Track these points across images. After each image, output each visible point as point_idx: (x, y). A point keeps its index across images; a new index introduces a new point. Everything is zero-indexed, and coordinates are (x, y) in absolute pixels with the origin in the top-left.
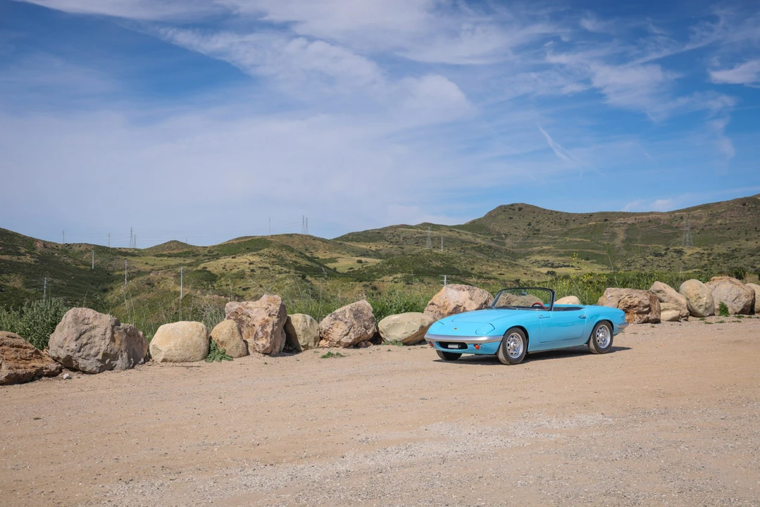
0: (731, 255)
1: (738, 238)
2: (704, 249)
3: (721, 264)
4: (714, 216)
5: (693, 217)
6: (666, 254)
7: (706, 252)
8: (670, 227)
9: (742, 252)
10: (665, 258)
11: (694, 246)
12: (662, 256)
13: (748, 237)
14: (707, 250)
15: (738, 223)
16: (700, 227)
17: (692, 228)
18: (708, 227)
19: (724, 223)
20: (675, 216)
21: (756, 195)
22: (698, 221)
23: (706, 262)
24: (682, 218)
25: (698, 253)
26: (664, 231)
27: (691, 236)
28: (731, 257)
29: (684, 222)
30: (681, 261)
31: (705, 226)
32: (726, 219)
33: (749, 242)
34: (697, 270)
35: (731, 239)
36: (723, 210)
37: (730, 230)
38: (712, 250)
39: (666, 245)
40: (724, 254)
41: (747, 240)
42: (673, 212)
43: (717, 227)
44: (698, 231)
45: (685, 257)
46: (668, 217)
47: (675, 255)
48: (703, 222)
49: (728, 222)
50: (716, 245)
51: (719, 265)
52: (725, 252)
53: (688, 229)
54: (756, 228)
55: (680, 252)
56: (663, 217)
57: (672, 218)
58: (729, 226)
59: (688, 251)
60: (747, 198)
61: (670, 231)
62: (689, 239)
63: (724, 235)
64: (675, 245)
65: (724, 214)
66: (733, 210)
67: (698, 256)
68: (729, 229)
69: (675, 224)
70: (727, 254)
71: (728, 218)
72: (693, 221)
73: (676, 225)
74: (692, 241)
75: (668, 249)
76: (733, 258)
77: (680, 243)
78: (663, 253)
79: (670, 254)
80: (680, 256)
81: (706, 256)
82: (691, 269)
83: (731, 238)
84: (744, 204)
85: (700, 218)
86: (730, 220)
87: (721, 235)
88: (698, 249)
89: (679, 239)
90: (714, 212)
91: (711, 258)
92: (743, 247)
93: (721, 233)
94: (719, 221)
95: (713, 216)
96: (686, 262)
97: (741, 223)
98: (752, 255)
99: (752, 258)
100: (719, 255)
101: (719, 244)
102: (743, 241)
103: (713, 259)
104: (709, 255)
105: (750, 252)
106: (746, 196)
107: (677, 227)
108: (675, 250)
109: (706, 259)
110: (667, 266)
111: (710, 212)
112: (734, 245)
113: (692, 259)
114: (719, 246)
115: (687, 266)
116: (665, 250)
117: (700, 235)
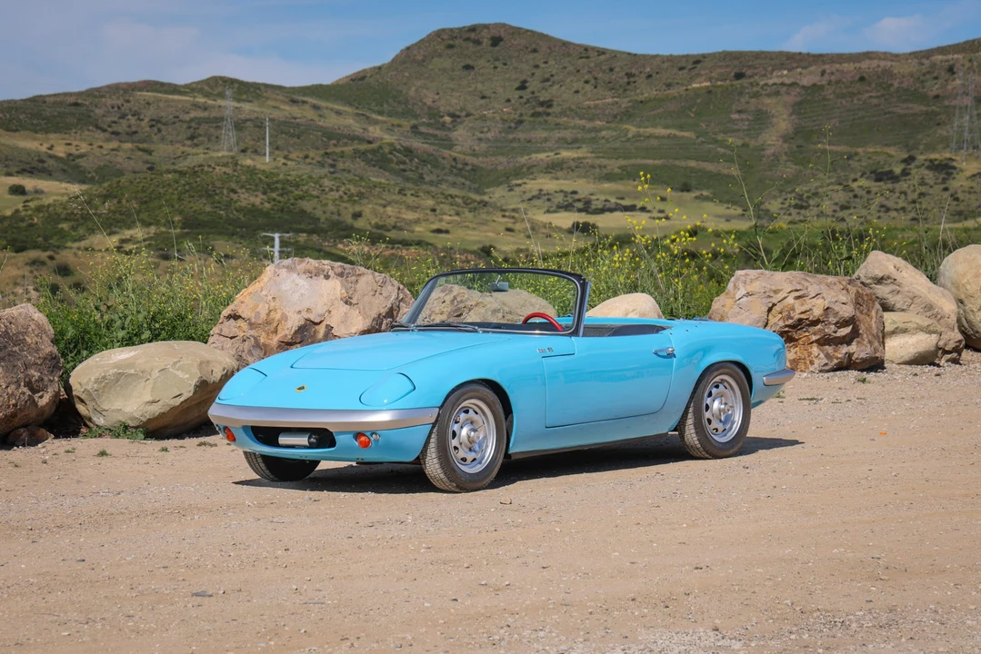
6: (905, 173)
8: (919, 97)
10: (902, 185)
12: (893, 178)
20: (933, 65)
24: (951, 70)
26: (900, 109)
29: (958, 82)
30: (946, 194)
39: (907, 147)
42: (929, 53)
45: (958, 183)
46: (912, 67)
47: (930, 176)
53: (968, 101)
55: (945, 169)
56: (898, 68)
57: (924, 69)
59: (969, 166)
61: (918, 108)
62: (971, 131)
64: (931, 148)
69: (934, 88)
73: (934, 92)
75: (912, 159)
77: (946, 142)
78: (898, 170)
79: (916, 174)
80: (944, 180)
82: (974, 215)
89: (942, 132)
96: (960, 195)
107: (937, 97)
108: (931, 161)
110: (910, 207)
115: (962, 207)
116: (904, 161)
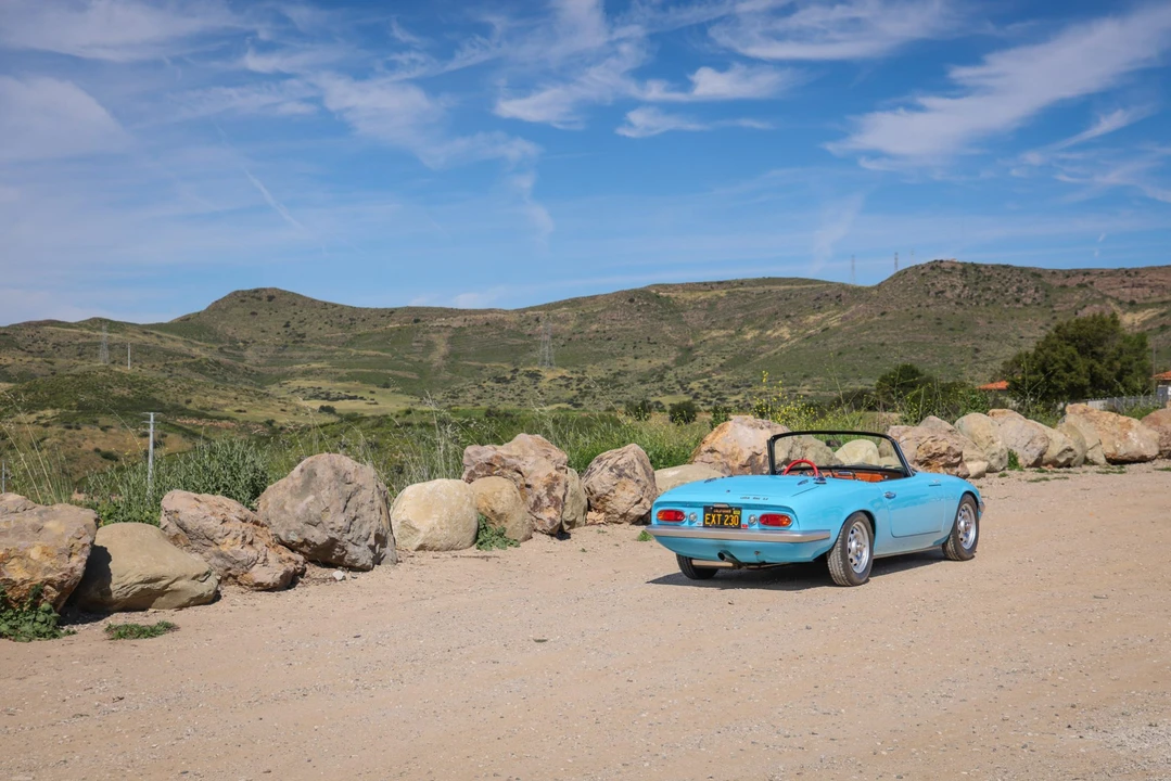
0: (612, 382)
1: (623, 355)
2: (572, 372)
3: (597, 396)
4: (586, 318)
5: (556, 319)
6: (513, 378)
7: (574, 376)
8: (520, 335)
9: (629, 376)
10: (512, 386)
11: (557, 366)
12: (507, 381)
13: (638, 353)
14: (577, 372)
15: (622, 330)
16: (567, 336)
17: (554, 337)
18: (578, 336)
19: (602, 330)
20: (527, 317)
21: (649, 286)
22: (563, 326)
23: (575, 392)
24: (537, 320)
25: (562, 377)
26: (509, 342)
27: (553, 350)
28: (612, 385)
29: (542, 327)
30: (536, 391)
31: (574, 334)
32: (604, 322)
33: (639, 362)
34: (564, 405)
35: (613, 356)
36: (600, 309)
37: (611, 342)
38: (583, 372)
39: (514, 364)
40: (602, 379)
41: (636, 358)
42: (524, 310)
43: (591, 336)
44: (562, 343)
45: (543, 384)
46: (514, 318)
47: (527, 380)
48: (569, 327)
49: (607, 327)
50: (591, 366)
51: (594, 397)
52: (604, 376)
53: (547, 338)
54: (649, 339)
55: (535, 376)
56: (507, 318)
57: (522, 319)
58: (610, 334)
59: (548, 375)
60: (635, 291)
61: (520, 341)
62: (549, 355)
63: (602, 350)
64: (527, 364)
65: (601, 316)
66: (614, 308)
67: (563, 382)
68: (609, 339)
69: (528, 330)
70: (607, 381)
71: (608, 322)
72: (556, 325)
73: (529, 332)
74: (553, 357)
75: (517, 370)
76: (615, 387)
77: (535, 361)
78: (509, 377)
79: (519, 379)
80: (535, 383)
81: (575, 383)
82: (553, 403)
83: (612, 354)
84: (632, 301)
85: (565, 321)
86: (611, 325)
87: (597, 350)
88: (564, 372)
89: (533, 355)
90: (587, 311)
91: (582, 386)
92: (630, 368)
93: (598, 345)
94: (594, 327)
96: (544, 391)
97: (627, 330)
98: (643, 382)
99: (644, 387)
100: (595, 381)
101: (594, 364)
102: (629, 360)
103: (586, 387)
104: (580, 380)
105: (640, 377)
106: (634, 287)
107: (530, 335)
108: (528, 372)
109: (574, 387)
110: (516, 398)
111: (580, 312)
112: (617, 366)
113: (554, 387)
114: (595, 367)
115: (546, 398)
116: (512, 371)
117: (566, 347)
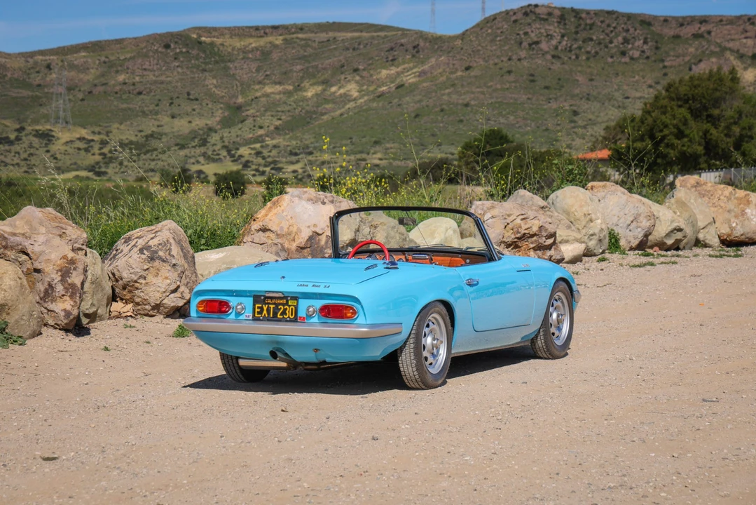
0: (144, 146)
1: (157, 113)
2: (94, 133)
3: (125, 163)
5: (72, 67)
6: (18, 139)
7: (96, 138)
8: (25, 85)
9: (164, 139)
10: (17, 148)
11: (74, 124)
12: (11, 143)
13: (175, 110)
14: (99, 133)
15: (155, 82)
16: (86, 88)
17: (69, 89)
18: (101, 89)
19: (131, 81)
20: (36, 63)
21: (189, 30)
22: (82, 76)
23: (98, 158)
24: (49, 67)
25: (81, 139)
26: (14, 93)
27: (69, 106)
28: (144, 150)
29: (54, 76)
30: (48, 155)
31: (95, 85)
32: (133, 73)
33: (176, 121)
34: (83, 174)
35: (144, 114)
36: (128, 56)
37: (141, 97)
38: (108, 134)
39: (20, 121)
40: (131, 143)
41: (173, 117)
42: (32, 54)
43: (118, 88)
44: (80, 96)
45: (57, 147)
46: (21, 63)
47: (36, 141)
48: (90, 76)
49: (137, 79)
50: (116, 125)
51: (121, 164)
52: (134, 139)
53: (61, 90)
54: (189, 94)
55: (47, 137)
56: (10, 63)
57: (29, 65)
58: (140, 88)
59: (63, 136)
60: (171, 35)
61: (25, 93)
62: (64, 111)
63: (131, 106)
64: (36, 121)
65: (130, 64)
66: (146, 56)
67: (82, 145)
68: (140, 93)
69: (36, 79)
70: (137, 144)
71: (139, 72)
72: (73, 73)
73: (37, 82)
74: (69, 114)
75: (22, 129)
76: (147, 152)
77: (47, 118)
78: (12, 136)
79: (26, 140)
80: (46, 145)
81: (97, 146)
82: (68, 170)
83: (143, 112)
84: (167, 46)
85: (84, 69)
86: (142, 76)
87: (125, 106)
88: (84, 132)
89: (43, 110)
90: (112, 58)
91: (105, 150)
92: (166, 129)
93: (126, 101)
94: (121, 78)
95: (111, 67)
96: (58, 156)
97: (162, 83)
98: (182, 147)
99: (182, 153)
100: (122, 145)
101: (121, 124)
102: (165, 119)
103: (110, 152)
104: (104, 143)
105: (178, 141)
107: (39, 85)
108: (37, 131)
109: (97, 152)
110: (22, 163)
111: (103, 59)
112: (150, 126)
113: (70, 151)
114: (122, 127)
115: (60, 164)
116: (17, 130)
117: (85, 102)
